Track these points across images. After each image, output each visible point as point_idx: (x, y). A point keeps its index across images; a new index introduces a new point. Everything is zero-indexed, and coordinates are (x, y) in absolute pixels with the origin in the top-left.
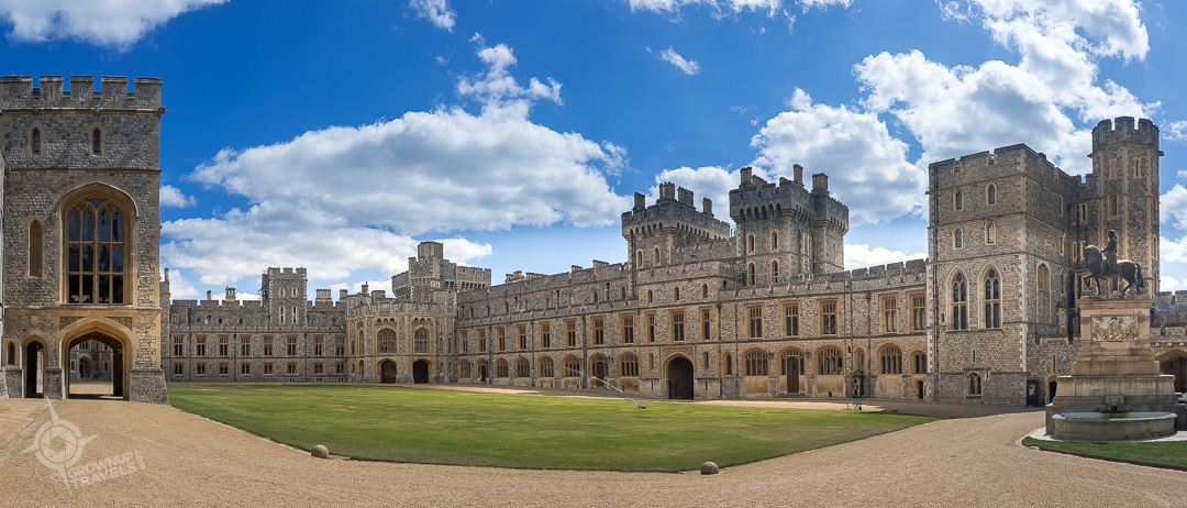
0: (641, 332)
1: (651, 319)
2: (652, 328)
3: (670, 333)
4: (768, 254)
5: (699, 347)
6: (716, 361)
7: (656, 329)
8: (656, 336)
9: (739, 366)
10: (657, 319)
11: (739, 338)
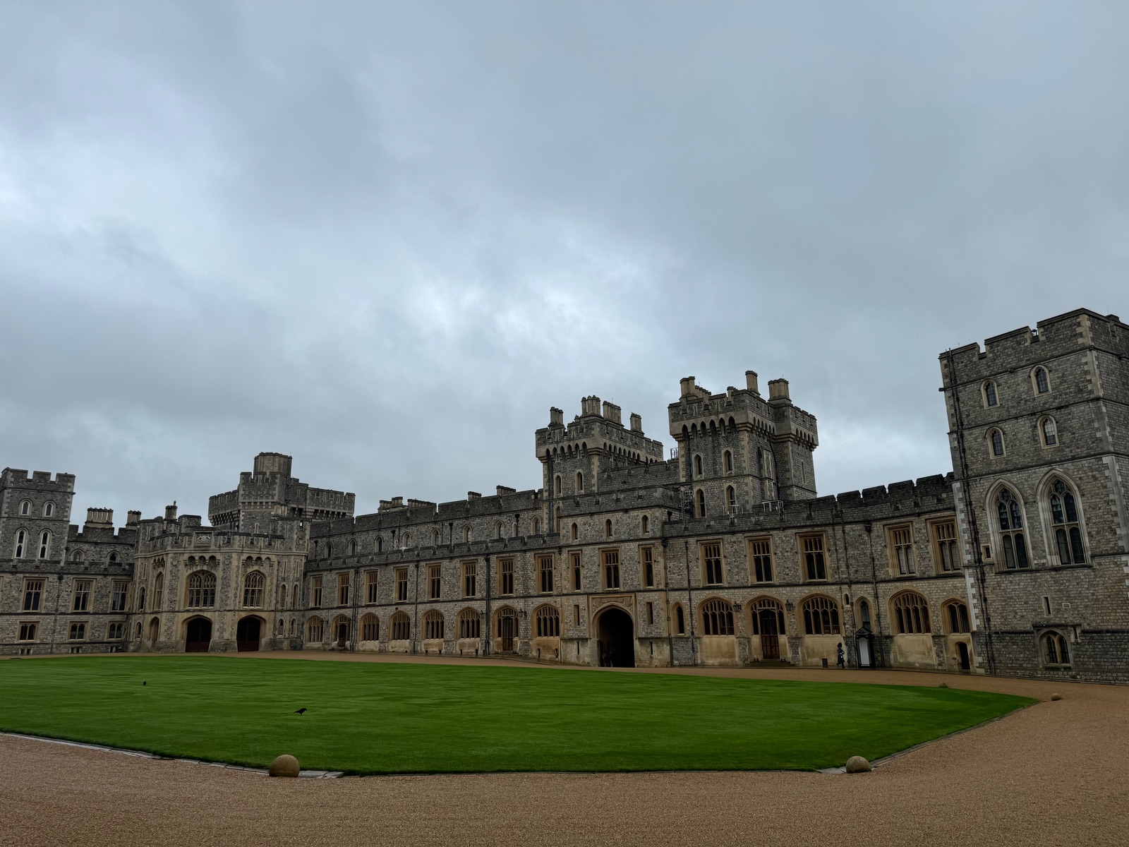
0: (563, 578)
1: (577, 559)
2: (577, 572)
3: (601, 578)
4: (721, 478)
5: (640, 596)
6: (663, 615)
7: (583, 572)
8: (583, 582)
9: (694, 622)
10: (584, 559)
11: (693, 584)
